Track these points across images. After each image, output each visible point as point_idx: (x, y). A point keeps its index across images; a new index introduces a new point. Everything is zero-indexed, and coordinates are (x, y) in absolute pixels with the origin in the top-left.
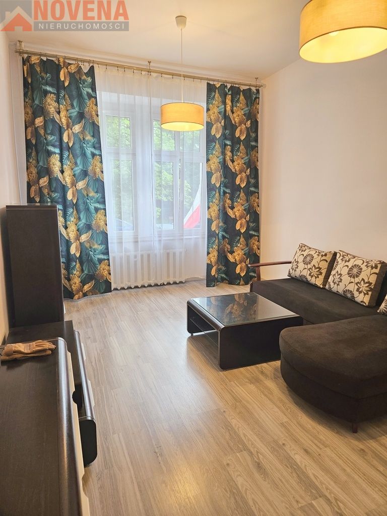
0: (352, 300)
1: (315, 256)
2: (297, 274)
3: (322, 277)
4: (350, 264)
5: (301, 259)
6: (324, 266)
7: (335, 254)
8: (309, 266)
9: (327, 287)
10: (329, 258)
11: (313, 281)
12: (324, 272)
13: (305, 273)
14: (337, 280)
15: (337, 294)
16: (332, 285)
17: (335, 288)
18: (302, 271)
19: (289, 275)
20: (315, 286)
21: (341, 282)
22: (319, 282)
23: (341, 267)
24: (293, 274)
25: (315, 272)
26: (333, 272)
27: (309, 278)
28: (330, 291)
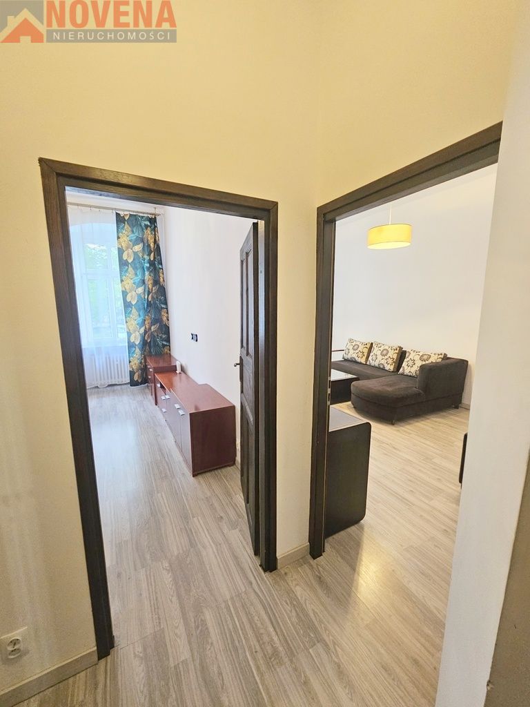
0: (383, 369)
1: (360, 345)
2: (349, 357)
3: (364, 358)
4: (382, 349)
5: (351, 348)
6: (366, 351)
7: (372, 344)
8: (357, 351)
9: (368, 363)
10: (368, 346)
11: (359, 360)
12: (366, 354)
13: (355, 356)
14: (374, 358)
15: (374, 367)
16: (371, 361)
17: (373, 363)
18: (352, 355)
19: (343, 358)
20: (361, 363)
21: (377, 359)
22: (363, 361)
23: (376, 351)
24: (346, 357)
25: (360, 355)
26: (371, 354)
27: (357, 358)
28: (370, 366)
